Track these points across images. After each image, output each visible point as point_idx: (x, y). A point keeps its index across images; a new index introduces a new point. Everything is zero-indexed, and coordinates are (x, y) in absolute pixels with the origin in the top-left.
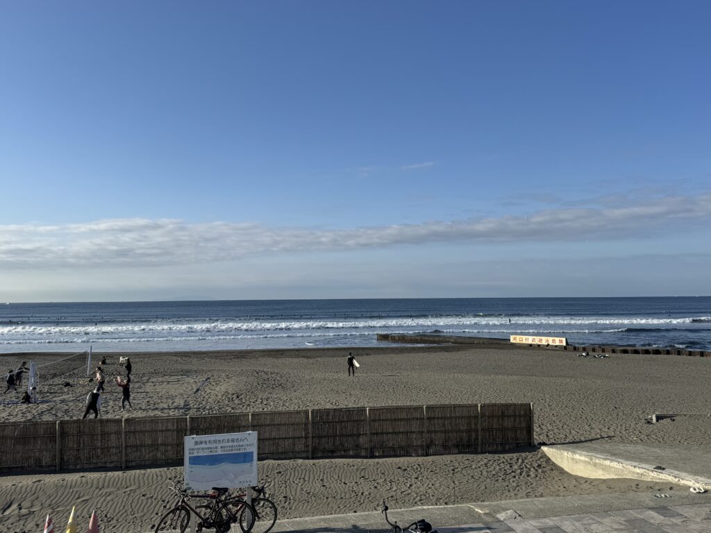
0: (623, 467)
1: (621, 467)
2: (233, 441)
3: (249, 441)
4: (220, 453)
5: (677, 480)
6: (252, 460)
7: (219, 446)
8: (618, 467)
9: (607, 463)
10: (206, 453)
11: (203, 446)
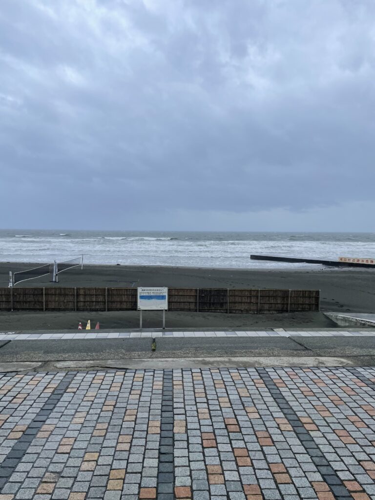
2: (157, 290)
3: (164, 291)
4: (152, 295)
6: (165, 299)
7: (152, 292)
10: (147, 295)
11: (145, 291)
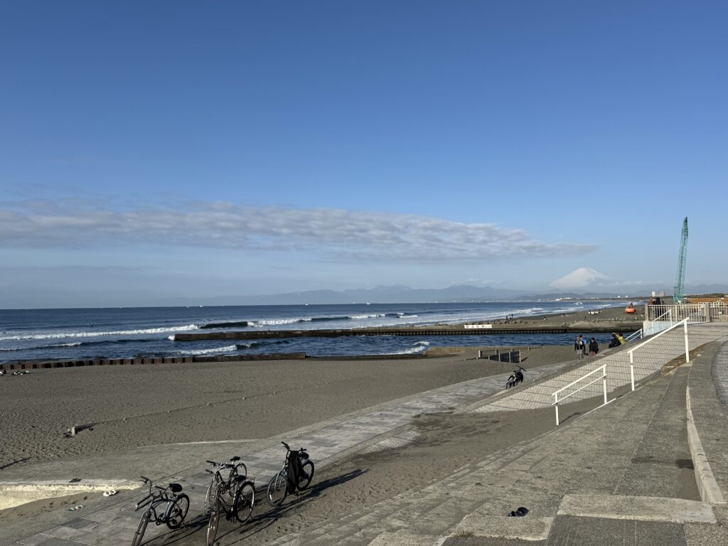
0: (38, 488)
1: (35, 490)
5: (92, 488)
8: (32, 490)
9: (20, 488)
